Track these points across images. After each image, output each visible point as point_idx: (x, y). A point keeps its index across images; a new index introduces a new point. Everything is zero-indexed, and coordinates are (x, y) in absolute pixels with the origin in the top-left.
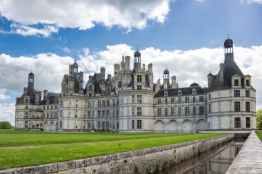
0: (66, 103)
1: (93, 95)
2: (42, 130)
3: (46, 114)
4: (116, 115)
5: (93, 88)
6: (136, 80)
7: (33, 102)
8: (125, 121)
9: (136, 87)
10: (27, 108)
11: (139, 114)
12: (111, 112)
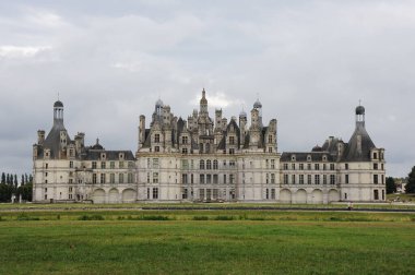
1: (189, 151)
3: (99, 175)
4: (227, 181)
6: (267, 140)
9: (267, 150)
10: (71, 165)
11: (273, 181)
12: (221, 176)
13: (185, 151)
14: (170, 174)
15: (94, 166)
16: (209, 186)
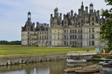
0: (53, 31)
1: (67, 26)
2: (37, 46)
3: (39, 37)
4: (80, 38)
5: (67, 22)
6: (91, 20)
7: (32, 30)
8: (86, 42)
9: (91, 24)
10: (29, 33)
11: (93, 38)
12: (78, 36)
13: (66, 26)
14: (56, 36)
15: (38, 34)
16: (73, 40)
